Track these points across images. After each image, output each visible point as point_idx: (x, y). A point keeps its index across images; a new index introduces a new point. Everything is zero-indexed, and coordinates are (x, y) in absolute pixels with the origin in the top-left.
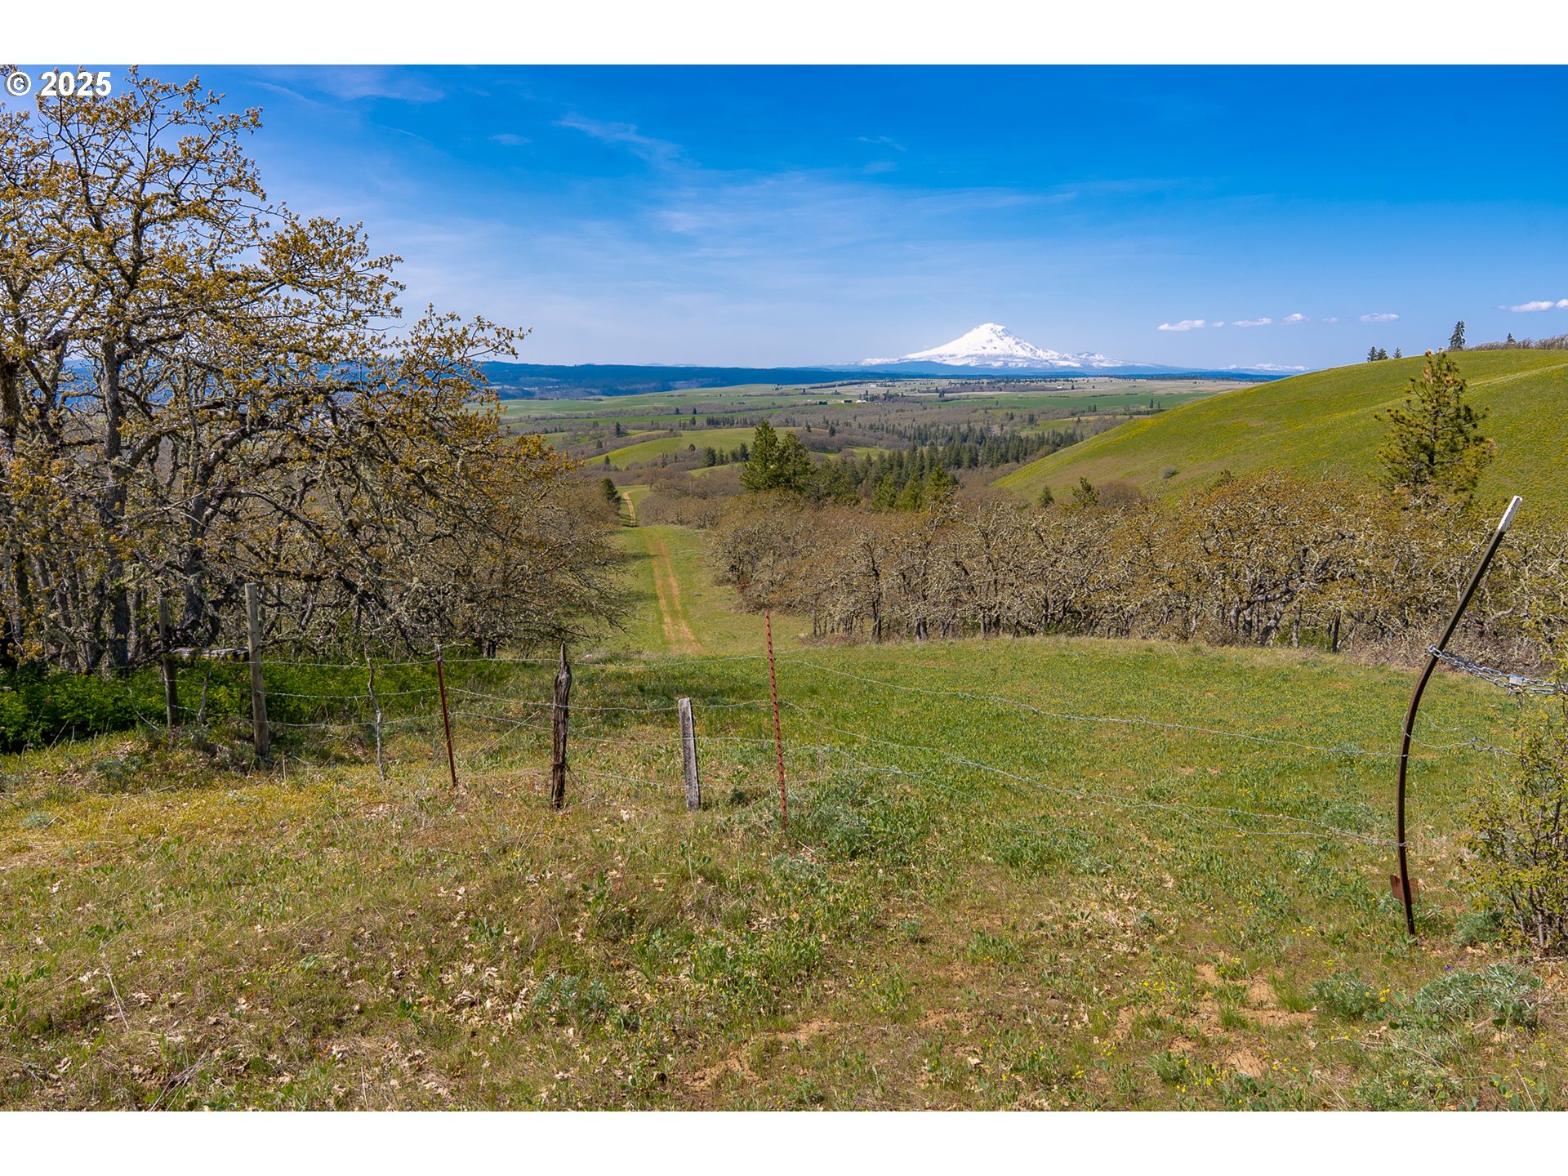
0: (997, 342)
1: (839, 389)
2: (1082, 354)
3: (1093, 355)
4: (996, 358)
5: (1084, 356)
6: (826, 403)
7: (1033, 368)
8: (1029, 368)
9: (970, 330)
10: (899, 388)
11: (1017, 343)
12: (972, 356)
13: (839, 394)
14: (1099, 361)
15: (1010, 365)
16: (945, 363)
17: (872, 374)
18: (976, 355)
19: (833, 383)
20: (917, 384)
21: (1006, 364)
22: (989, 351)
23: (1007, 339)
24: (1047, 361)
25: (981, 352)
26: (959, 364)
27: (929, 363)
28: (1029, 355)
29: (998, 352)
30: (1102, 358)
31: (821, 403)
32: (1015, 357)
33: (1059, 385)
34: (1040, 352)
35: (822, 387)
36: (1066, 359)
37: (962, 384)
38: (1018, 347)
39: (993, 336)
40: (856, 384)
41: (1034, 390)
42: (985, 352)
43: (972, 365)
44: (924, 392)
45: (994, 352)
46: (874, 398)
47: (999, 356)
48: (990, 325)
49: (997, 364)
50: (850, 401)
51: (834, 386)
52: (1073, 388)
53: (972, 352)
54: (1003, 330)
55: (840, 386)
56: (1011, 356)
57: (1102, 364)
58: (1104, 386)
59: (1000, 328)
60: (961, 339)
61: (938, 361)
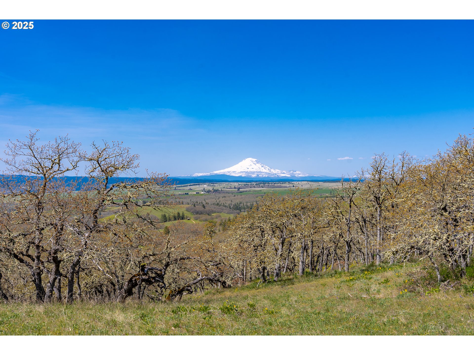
0: (254, 166)
1: (192, 187)
2: (290, 171)
3: (296, 171)
4: (253, 173)
5: (292, 172)
6: (188, 194)
7: (270, 177)
8: (268, 177)
9: (241, 161)
10: (218, 186)
11: (262, 166)
12: (243, 172)
13: (191, 189)
14: (298, 174)
15: (260, 176)
16: (231, 175)
17: (200, 180)
18: (244, 172)
19: (186, 185)
20: (224, 185)
21: (258, 175)
22: (250, 170)
23: (257, 165)
24: (276, 174)
25: (247, 170)
26: (237, 175)
27: (223, 175)
28: (268, 171)
29: (254, 170)
30: (299, 172)
31: (186, 194)
32: (262, 172)
33: (287, 185)
34: (272, 170)
35: (181, 187)
36: (284, 173)
37: (244, 185)
38: (263, 168)
39: (252, 163)
40: (197, 185)
41: (277, 187)
42: (249, 170)
43: (243, 176)
44: (229, 188)
45: (252, 170)
46: (209, 191)
47: (254, 172)
48: (250, 159)
49: (254, 176)
50: (198, 193)
51: (187, 186)
52: (293, 186)
53: (242, 171)
54: (256, 161)
55: (189, 186)
56: (260, 172)
57: (300, 176)
58: (306, 186)
59: (254, 160)
60: (237, 165)
61: (228, 174)
